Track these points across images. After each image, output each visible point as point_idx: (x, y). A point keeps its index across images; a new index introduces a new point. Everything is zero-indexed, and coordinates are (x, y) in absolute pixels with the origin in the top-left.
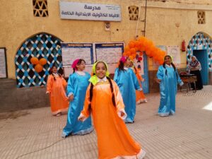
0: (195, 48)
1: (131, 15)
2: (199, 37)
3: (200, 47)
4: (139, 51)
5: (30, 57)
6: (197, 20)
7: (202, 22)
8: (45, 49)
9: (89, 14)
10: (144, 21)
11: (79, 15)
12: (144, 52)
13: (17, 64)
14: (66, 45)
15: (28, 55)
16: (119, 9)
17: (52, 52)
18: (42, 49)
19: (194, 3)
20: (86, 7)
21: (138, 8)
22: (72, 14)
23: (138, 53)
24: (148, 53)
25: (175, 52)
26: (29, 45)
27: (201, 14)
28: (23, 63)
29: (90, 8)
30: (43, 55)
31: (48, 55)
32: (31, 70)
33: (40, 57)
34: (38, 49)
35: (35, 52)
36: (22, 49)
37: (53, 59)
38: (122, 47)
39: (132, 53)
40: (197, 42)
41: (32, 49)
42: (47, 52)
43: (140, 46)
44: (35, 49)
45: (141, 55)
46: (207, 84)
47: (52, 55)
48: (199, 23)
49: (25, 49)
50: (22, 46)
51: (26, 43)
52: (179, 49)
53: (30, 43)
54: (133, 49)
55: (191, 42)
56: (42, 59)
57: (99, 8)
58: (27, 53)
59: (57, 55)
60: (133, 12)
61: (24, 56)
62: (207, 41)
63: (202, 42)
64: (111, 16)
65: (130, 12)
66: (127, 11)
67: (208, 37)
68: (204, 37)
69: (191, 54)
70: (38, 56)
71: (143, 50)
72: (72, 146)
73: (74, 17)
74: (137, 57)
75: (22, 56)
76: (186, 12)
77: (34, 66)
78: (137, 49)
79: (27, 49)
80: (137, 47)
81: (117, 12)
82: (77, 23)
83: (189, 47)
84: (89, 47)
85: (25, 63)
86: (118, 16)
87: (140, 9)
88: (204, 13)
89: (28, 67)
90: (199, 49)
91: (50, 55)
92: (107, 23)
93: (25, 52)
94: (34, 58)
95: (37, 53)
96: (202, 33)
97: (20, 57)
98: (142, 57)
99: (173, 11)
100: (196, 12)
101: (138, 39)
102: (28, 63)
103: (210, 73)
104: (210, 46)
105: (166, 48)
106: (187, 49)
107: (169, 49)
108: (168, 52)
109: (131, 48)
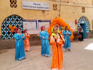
0: (81, 23)
1: (54, 8)
2: (83, 18)
3: (83, 22)
5: (8, 25)
6: (82, 11)
7: (84, 12)
8: (15, 22)
9: (35, 7)
10: (60, 11)
11: (31, 7)
13: (2, 28)
14: (25, 21)
15: (7, 25)
16: (49, 5)
17: (19, 23)
18: (14, 22)
19: (80, 4)
20: (34, 4)
21: (57, 5)
22: (28, 6)
23: (57, 25)
24: (61, 24)
25: (72, 24)
26: (8, 20)
27: (83, 8)
28: (5, 28)
29: (36, 4)
30: (14, 25)
31: (17, 25)
32: (9, 32)
33: (13, 26)
34: (12, 22)
35: (11, 23)
36: (5, 22)
37: (19, 26)
38: (50, 22)
39: (54, 25)
40: (82, 20)
41: (9, 22)
42: (16, 23)
44: (11, 22)
46: (86, 38)
47: (19, 25)
49: (6, 22)
50: (5, 20)
51: (7, 19)
52: (74, 23)
53: (8, 19)
55: (79, 20)
56: (14, 27)
57: (40, 5)
58: (7, 24)
59: (21, 25)
60: (55, 7)
61: (6, 25)
62: (86, 20)
63: (84, 20)
64: (45, 8)
65: (53, 7)
66: (52, 6)
68: (85, 18)
69: (79, 25)
70: (12, 25)
71: (59, 23)
72: (27, 66)
73: (29, 8)
74: (56, 26)
75: (5, 25)
76: (77, 7)
77: (10, 30)
78: (56, 23)
79: (7, 22)
80: (57, 22)
81: (48, 6)
82: (30, 10)
83: (78, 22)
84: (35, 21)
85: (6, 28)
86: (48, 8)
87: (58, 5)
88: (84, 8)
89: (7, 30)
90: (82, 23)
91: (18, 25)
92: (44, 11)
93: (6, 23)
94: (10, 26)
95: (12, 24)
96: (84, 16)
97: (4, 25)
98: (59, 26)
99: (72, 7)
100: (81, 8)
101: (57, 18)
102: (8, 28)
103: (87, 33)
104: (87, 22)
105: (69, 22)
106: (77, 23)
107: (70, 23)
108: (70, 24)
109: (54, 22)
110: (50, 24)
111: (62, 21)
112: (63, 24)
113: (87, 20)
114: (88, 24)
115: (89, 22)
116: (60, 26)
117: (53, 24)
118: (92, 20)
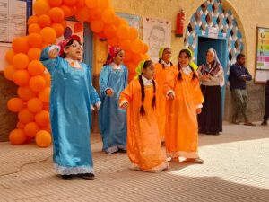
0: (203, 34)
3: (213, 32)
4: (72, 18)
12: (87, 24)
23: (71, 25)
24: (96, 27)
39: (53, 22)
40: (208, 19)
43: (78, 5)
45: (77, 29)
52: (170, 28)
55: (196, 17)
62: (228, 22)
63: (218, 21)
67: (230, 12)
68: (224, 11)
69: (195, 46)
71: (83, 16)
74: (67, 33)
78: (69, 12)
80: (70, 6)
83: (190, 29)
98: (81, 35)
104: (232, 33)
106: (186, 32)
107: (146, 24)
108: (146, 34)
110: (30, 13)
111: (107, 6)
112: (107, 25)
113: (236, 23)
114: (236, 45)
116: (91, 35)
117: (46, 18)
118: (257, 28)
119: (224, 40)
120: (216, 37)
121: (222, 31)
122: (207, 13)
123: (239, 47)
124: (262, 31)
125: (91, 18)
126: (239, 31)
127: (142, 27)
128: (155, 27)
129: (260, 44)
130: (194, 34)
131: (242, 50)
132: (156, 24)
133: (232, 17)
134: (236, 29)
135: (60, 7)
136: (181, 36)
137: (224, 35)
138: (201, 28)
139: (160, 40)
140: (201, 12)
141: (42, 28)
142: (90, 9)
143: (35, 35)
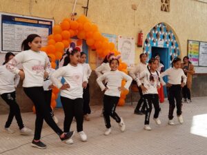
0: (155, 45)
2: (161, 29)
3: (161, 44)
4: (75, 37)
6: (160, 5)
7: (165, 9)
38: (50, 27)
39: (63, 39)
40: (157, 36)
43: (79, 29)
48: (162, 10)
52: (134, 42)
54: (67, 33)
55: (150, 35)
62: (170, 37)
63: (164, 37)
67: (171, 32)
68: (167, 31)
69: (149, 52)
71: (82, 35)
74: (72, 46)
80: (74, 30)
83: (147, 42)
90: (159, 46)
96: (164, 24)
101: (76, 18)
104: (172, 44)
105: (116, 38)
106: (144, 44)
107: (120, 41)
108: (120, 45)
109: (64, 30)
112: (95, 41)
113: (175, 38)
114: (175, 51)
115: (177, 45)
116: (86, 46)
117: (59, 36)
118: (188, 41)
119: (168, 49)
120: (162, 47)
121: (166, 43)
122: (157, 32)
123: (177, 52)
124: (191, 42)
125: (86, 37)
126: (176, 43)
127: (117, 42)
128: (125, 42)
129: (189, 50)
130: (149, 45)
131: (178, 54)
132: (126, 39)
133: (172, 34)
134: (175, 41)
135: (68, 30)
136: (141, 46)
137: (168, 45)
138: (154, 41)
139: (128, 49)
140: (153, 32)
141: (56, 42)
142: (86, 32)
143: (52, 46)
